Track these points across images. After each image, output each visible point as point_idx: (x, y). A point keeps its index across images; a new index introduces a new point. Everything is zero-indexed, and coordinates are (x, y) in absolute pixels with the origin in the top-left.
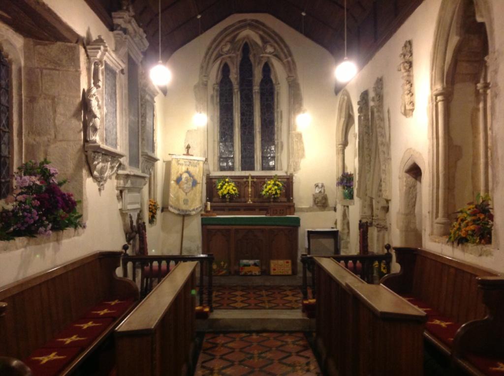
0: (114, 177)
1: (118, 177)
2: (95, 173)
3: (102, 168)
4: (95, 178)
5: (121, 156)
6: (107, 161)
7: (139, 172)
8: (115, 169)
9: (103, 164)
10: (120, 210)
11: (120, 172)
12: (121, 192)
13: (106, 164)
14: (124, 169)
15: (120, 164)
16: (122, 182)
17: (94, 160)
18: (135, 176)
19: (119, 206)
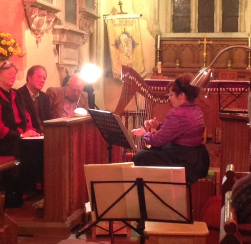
0: (50, 31)
1: (54, 31)
2: (33, 26)
3: (39, 21)
4: (33, 31)
5: (56, 11)
6: (44, 15)
7: (76, 28)
8: (51, 23)
9: (40, 18)
10: (56, 64)
11: (57, 27)
12: (57, 46)
13: (43, 18)
14: (60, 24)
15: (56, 19)
16: (58, 36)
17: (31, 14)
18: (71, 32)
19: (56, 60)
